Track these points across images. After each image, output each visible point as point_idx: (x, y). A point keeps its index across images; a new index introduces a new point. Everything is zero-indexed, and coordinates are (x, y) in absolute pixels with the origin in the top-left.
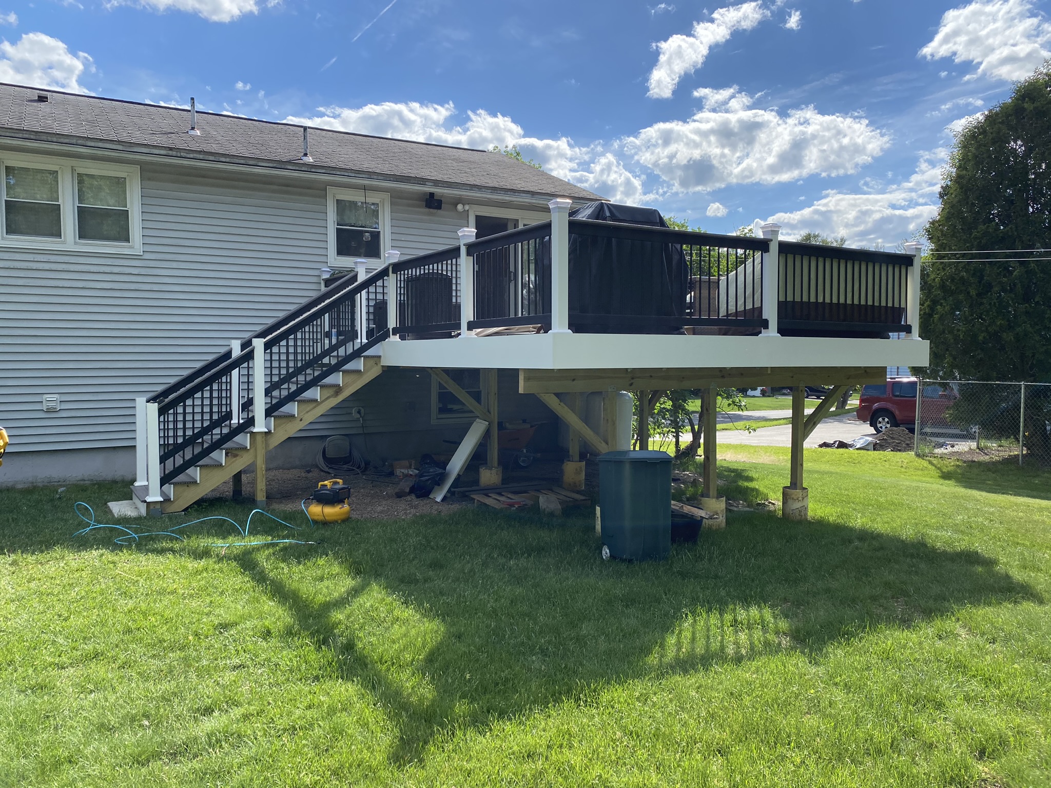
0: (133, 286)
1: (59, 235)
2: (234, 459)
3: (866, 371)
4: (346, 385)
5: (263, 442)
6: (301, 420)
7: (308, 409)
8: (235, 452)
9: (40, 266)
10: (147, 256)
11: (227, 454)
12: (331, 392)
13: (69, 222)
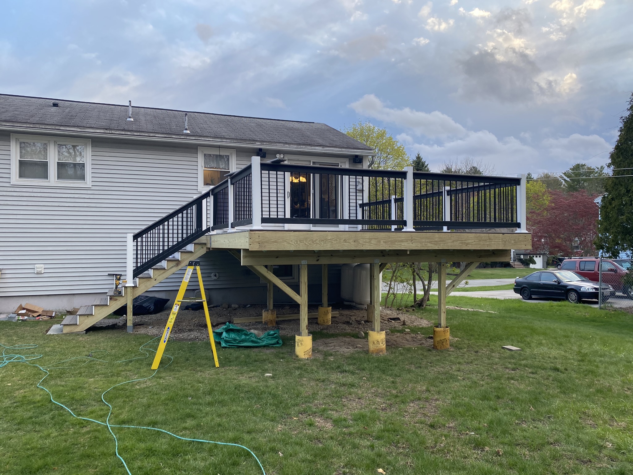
0: (85, 205)
1: (46, 177)
2: (115, 302)
3: (493, 253)
4: (183, 260)
5: (131, 292)
6: (155, 280)
7: (160, 274)
8: (115, 298)
9: (35, 195)
10: (94, 188)
11: (111, 299)
12: (174, 264)
13: (53, 170)
